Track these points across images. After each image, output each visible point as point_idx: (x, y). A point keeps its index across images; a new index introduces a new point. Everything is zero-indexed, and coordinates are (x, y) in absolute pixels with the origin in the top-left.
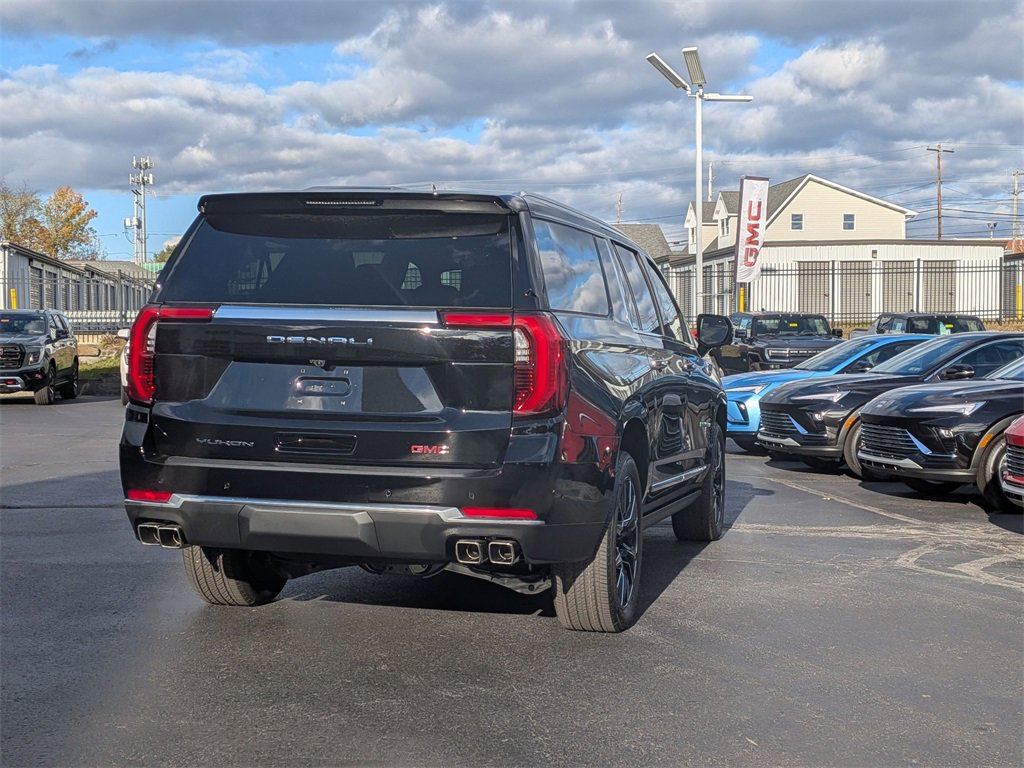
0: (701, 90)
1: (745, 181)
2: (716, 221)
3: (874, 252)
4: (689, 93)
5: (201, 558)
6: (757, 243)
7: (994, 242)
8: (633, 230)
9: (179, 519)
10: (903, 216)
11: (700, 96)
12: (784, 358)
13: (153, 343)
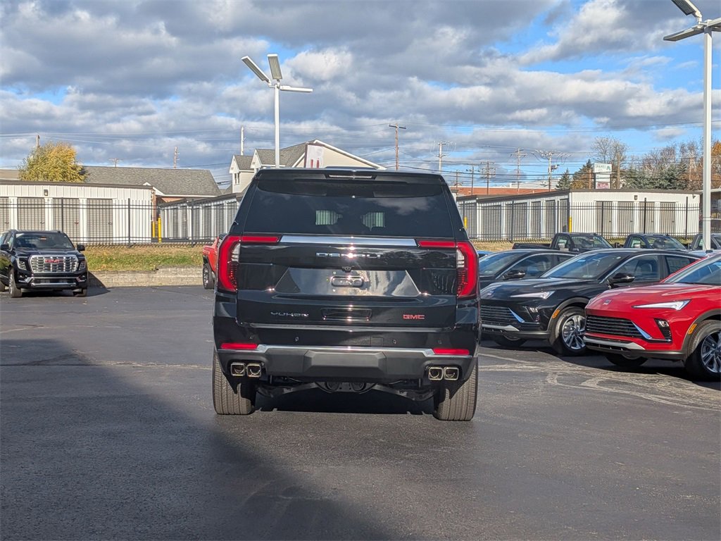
0: (278, 83)
2: (253, 169)
4: (270, 84)
5: (227, 386)
8: (191, 173)
9: (264, 359)
11: (278, 88)
13: (237, 257)
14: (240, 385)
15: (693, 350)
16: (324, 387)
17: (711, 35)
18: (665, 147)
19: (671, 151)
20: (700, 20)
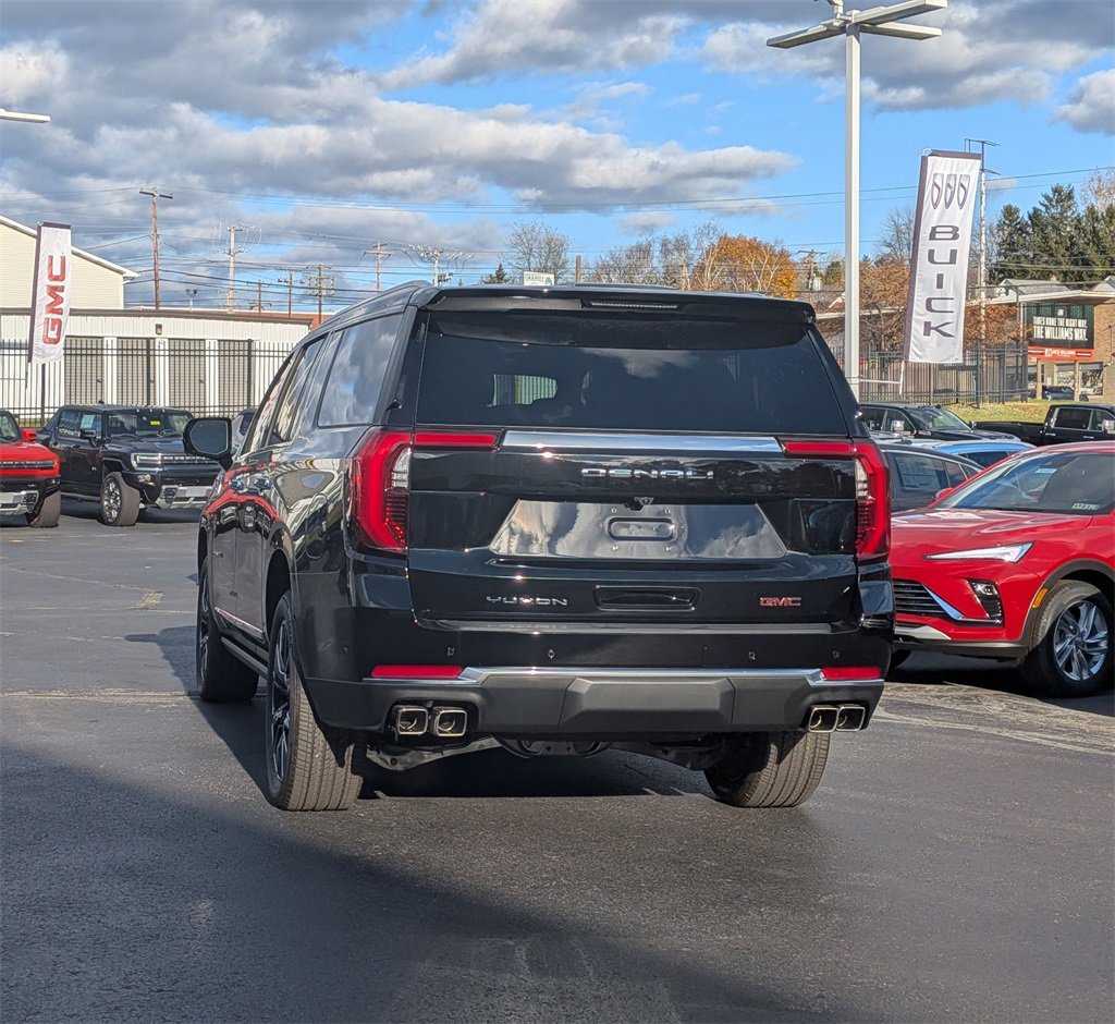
1: (43, 228)
5: (324, 752)
6: (60, 312)
7: (194, 313)
9: (476, 698)
10: (121, 277)
12: (156, 466)
13: (405, 477)
14: (352, 747)
15: (1040, 639)
16: (516, 747)
17: (858, 40)
18: (634, 244)
19: (644, 251)
20: (841, 10)
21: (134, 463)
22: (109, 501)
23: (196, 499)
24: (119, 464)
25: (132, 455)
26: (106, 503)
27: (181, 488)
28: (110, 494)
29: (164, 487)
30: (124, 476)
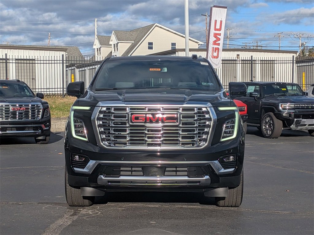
1: (213, 8)
2: (111, 45)
3: (238, 55)
6: (219, 44)
10: (197, 44)
21: (281, 108)
22: (266, 126)
23: (310, 125)
24: (272, 109)
25: (280, 104)
26: (264, 127)
27: (303, 120)
28: (266, 123)
29: (295, 120)
30: (275, 114)
